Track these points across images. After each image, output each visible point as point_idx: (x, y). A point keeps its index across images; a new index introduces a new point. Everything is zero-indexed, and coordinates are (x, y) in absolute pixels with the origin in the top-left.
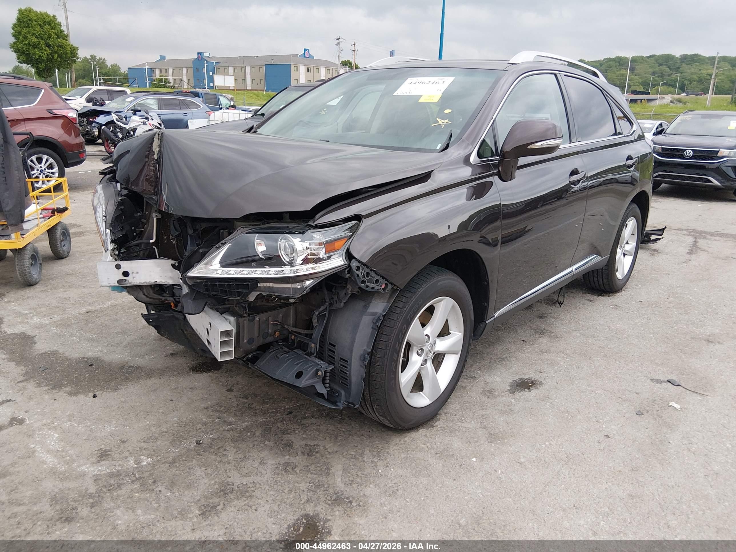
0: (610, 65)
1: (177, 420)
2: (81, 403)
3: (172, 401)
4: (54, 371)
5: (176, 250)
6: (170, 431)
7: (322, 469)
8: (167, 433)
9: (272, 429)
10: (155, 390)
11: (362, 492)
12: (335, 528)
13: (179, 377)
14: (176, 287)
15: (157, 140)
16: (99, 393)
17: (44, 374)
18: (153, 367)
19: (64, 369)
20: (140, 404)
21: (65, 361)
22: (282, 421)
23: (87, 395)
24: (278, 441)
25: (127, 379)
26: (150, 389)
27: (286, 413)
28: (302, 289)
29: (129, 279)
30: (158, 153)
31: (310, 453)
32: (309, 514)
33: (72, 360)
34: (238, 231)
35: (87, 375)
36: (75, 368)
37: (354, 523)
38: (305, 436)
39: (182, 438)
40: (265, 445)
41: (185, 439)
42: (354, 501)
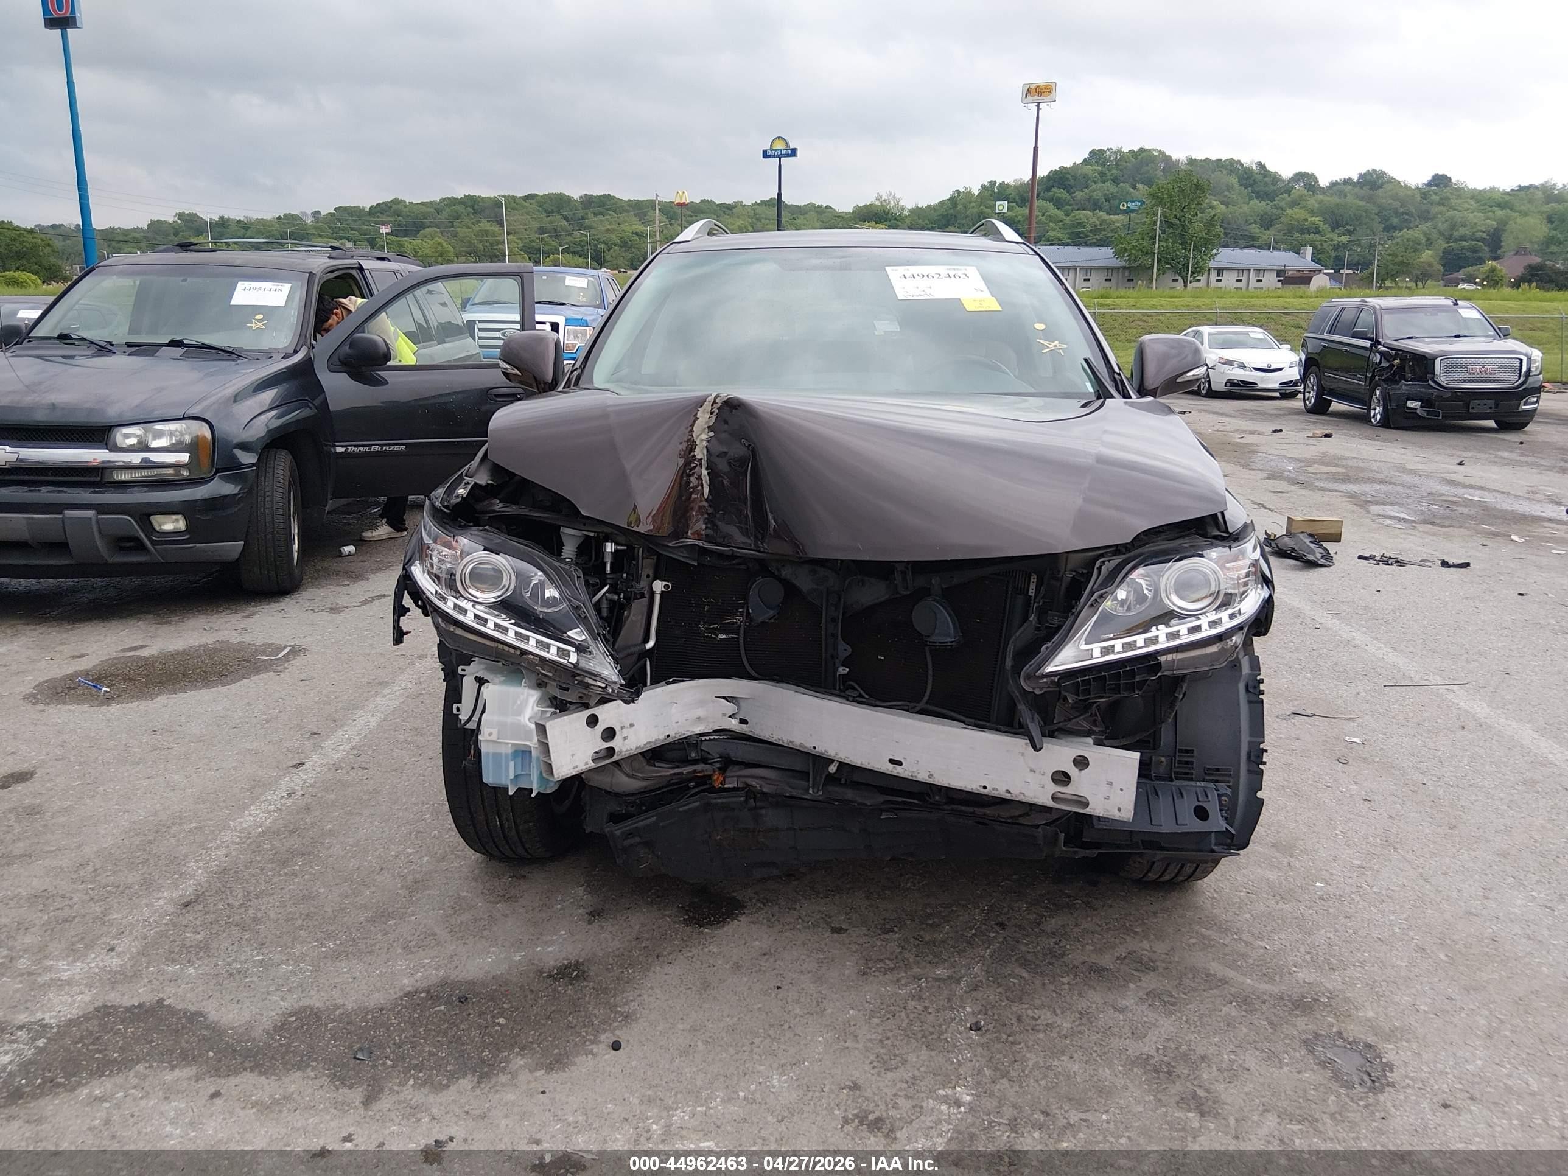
0: (456, 212)
1: (862, 1013)
2: (613, 1070)
3: (778, 988)
4: (400, 1047)
5: (743, 651)
6: (890, 1034)
7: (1202, 978)
8: (892, 1039)
9: (1030, 959)
10: (706, 985)
11: (1301, 982)
12: (1362, 1036)
13: (701, 946)
14: (707, 738)
15: (708, 415)
16: (607, 1038)
17: (389, 1063)
18: (610, 950)
19: (412, 1033)
20: (735, 1019)
21: (377, 1017)
22: (1018, 942)
23: (591, 1053)
24: (1073, 970)
25: (605, 991)
26: (694, 988)
27: (997, 928)
28: (1223, 651)
29: (616, 743)
30: (705, 443)
31: (1147, 966)
32: (1308, 1039)
33: (392, 1010)
34: (1100, 569)
35: (502, 1020)
36: (435, 1020)
37: (1369, 1020)
38: (1092, 948)
39: (932, 1033)
40: (1068, 983)
41: (941, 1033)
42: (1316, 997)
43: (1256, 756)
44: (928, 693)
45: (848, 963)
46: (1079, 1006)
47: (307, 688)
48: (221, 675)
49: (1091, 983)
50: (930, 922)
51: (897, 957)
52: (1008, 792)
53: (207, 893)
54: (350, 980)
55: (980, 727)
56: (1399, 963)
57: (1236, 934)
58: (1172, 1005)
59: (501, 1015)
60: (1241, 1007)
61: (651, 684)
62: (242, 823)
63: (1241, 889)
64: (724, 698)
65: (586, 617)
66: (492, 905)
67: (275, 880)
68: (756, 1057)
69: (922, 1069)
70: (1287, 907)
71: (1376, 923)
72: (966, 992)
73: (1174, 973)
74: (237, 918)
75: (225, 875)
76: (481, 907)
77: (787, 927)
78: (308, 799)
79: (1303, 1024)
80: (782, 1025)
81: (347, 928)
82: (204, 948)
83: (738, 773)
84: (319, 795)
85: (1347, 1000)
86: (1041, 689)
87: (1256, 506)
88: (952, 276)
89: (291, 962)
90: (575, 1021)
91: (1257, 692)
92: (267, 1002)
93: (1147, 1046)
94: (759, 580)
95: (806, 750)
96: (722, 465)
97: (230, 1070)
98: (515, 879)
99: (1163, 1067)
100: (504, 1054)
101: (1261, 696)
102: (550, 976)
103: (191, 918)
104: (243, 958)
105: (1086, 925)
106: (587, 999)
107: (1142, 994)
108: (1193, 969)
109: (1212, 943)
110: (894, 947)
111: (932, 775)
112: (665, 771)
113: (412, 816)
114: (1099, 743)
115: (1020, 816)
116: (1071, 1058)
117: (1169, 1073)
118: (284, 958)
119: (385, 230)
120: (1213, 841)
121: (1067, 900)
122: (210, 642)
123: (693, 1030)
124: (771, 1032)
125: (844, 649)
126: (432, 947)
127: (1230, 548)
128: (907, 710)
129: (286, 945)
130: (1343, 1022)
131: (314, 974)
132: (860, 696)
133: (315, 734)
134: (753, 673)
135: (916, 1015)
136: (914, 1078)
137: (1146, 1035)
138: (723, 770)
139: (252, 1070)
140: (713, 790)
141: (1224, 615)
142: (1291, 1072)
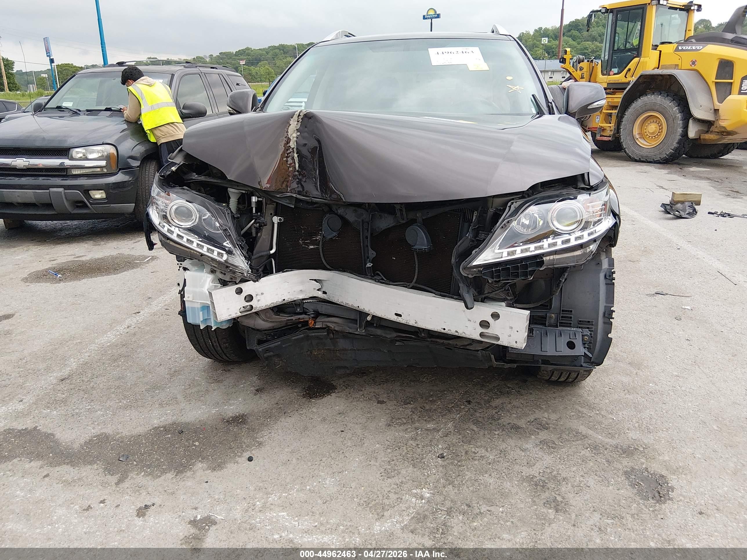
0: (275, 53)
1: (383, 446)
2: (246, 472)
3: (342, 431)
4: (143, 455)
5: (322, 255)
6: (395, 458)
7: (573, 434)
8: (395, 461)
9: (480, 420)
10: (306, 428)
11: (630, 438)
12: (659, 471)
13: (308, 409)
14: (306, 301)
15: (296, 123)
16: (247, 455)
17: (135, 463)
18: (261, 409)
19: (151, 448)
20: (315, 447)
21: (136, 440)
22: (475, 411)
23: (237, 463)
24: (503, 427)
25: (253, 430)
26: (299, 430)
27: (466, 403)
28: (584, 254)
29: (253, 303)
30: (295, 139)
31: (544, 427)
32: (627, 471)
33: (144, 436)
34: (510, 207)
35: (197, 443)
36: (164, 442)
37: (665, 461)
38: (515, 416)
39: (417, 459)
40: (498, 434)
41: (422, 459)
42: (637, 447)
43: (609, 314)
44: (416, 277)
45: (382, 420)
46: (501, 447)
47: (153, 276)
48: (115, 269)
49: (510, 435)
50: (431, 399)
51: (408, 418)
52: (457, 332)
53: (74, 375)
54: (129, 420)
55: (444, 296)
56: (689, 430)
57: (598, 411)
58: (553, 448)
59: (197, 441)
60: (592, 451)
61: (276, 272)
62: (102, 340)
63: (606, 386)
64: (315, 280)
65: (230, 235)
66: (209, 384)
67: (108, 369)
68: (321, 468)
69: (407, 478)
70: (630, 397)
71: (680, 407)
72: (441, 437)
73: (559, 430)
74: (84, 387)
75: (86, 366)
76: (204, 385)
77: (355, 400)
78: (137, 329)
79: (626, 463)
80: (339, 451)
81: (135, 394)
82: (64, 401)
83: (322, 320)
84: (142, 328)
85: (654, 450)
86: (472, 275)
87: (658, 188)
88: (464, 52)
89: (103, 410)
90: (233, 446)
91: (611, 278)
92: (86, 429)
93: (535, 471)
94: (328, 215)
95: (354, 308)
96: (305, 151)
97: (57, 464)
98: (224, 371)
99: (541, 483)
100: (193, 461)
101: (613, 281)
102: (228, 421)
103: (63, 387)
104: (81, 407)
105: (516, 403)
106: (243, 434)
107: (538, 442)
108: (570, 430)
109: (583, 415)
110: (409, 412)
111: (416, 322)
112: (284, 318)
113: (183, 339)
114: (509, 305)
115: (468, 345)
116: (490, 475)
117: (543, 486)
118: (100, 408)
119: (242, 63)
120: (583, 361)
121: (508, 389)
122: (115, 254)
123: (292, 452)
124: (333, 455)
125: (372, 254)
126: (174, 405)
127: (590, 194)
128: (406, 287)
129: (103, 401)
130: (650, 462)
131: (112, 416)
132: (382, 279)
133: (150, 298)
134: (329, 267)
135: (412, 448)
136: (402, 482)
137: (534, 465)
138: (315, 318)
139: (68, 464)
140: (310, 329)
141: (585, 233)
142: (614, 489)
